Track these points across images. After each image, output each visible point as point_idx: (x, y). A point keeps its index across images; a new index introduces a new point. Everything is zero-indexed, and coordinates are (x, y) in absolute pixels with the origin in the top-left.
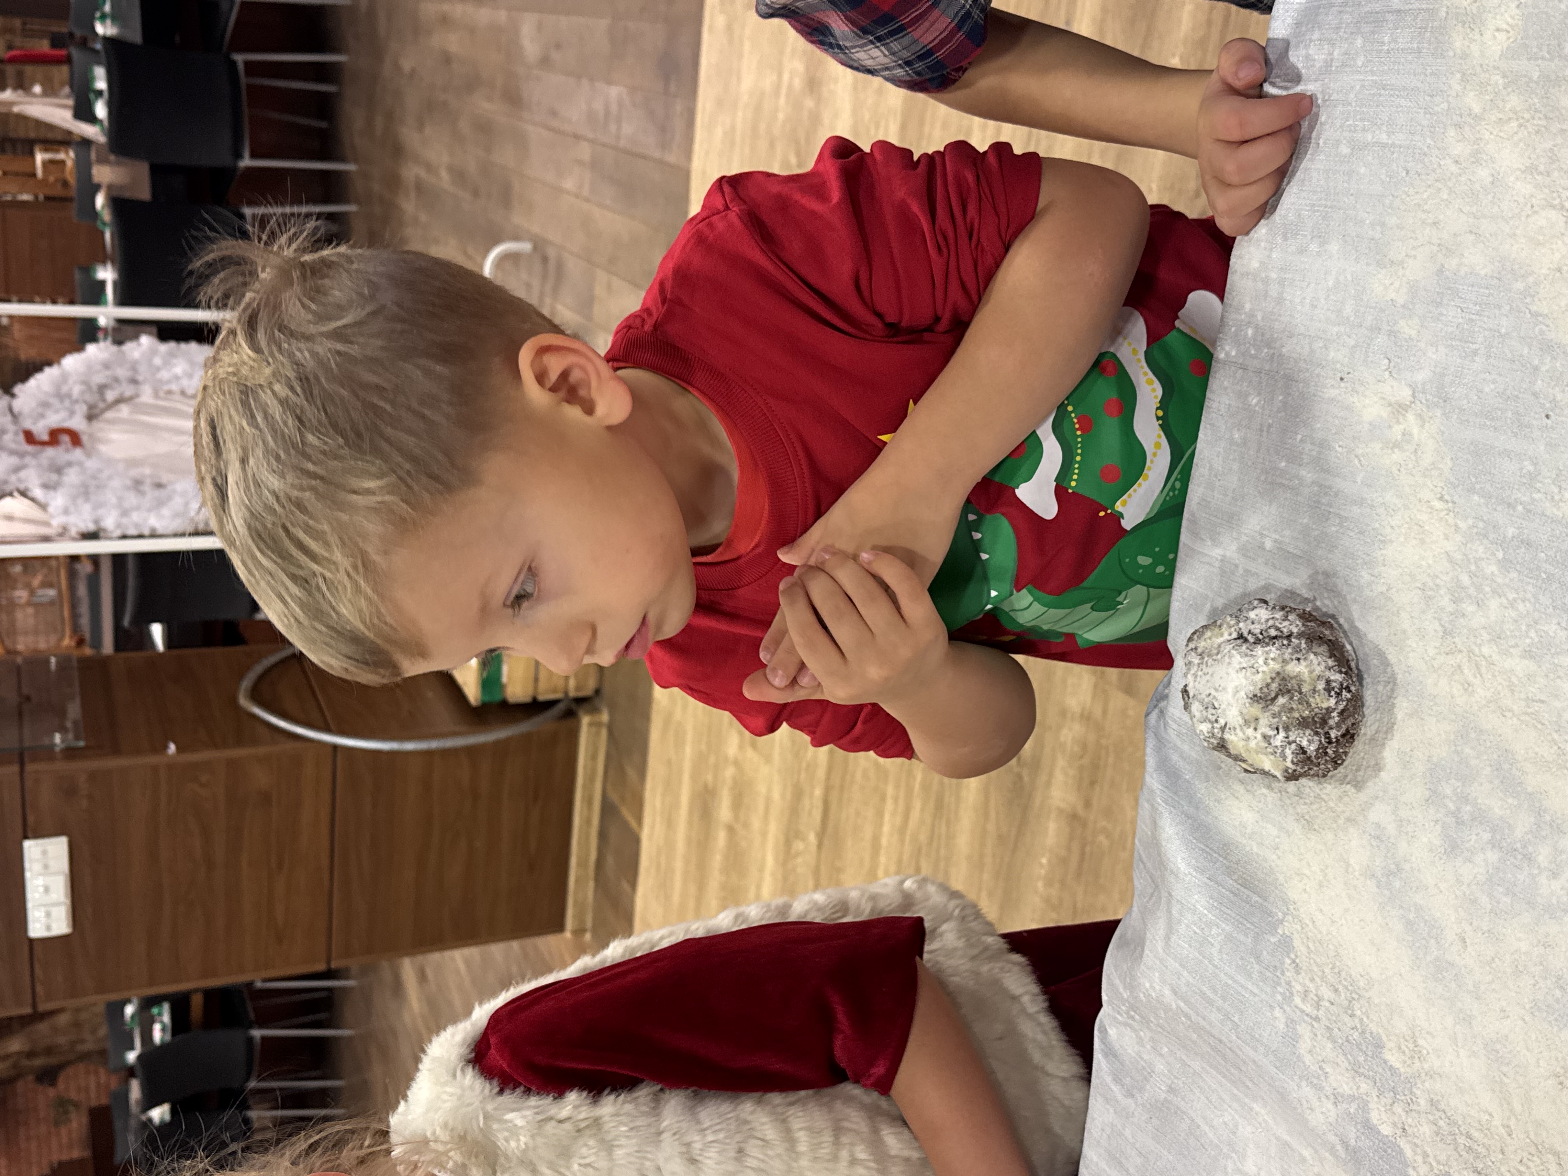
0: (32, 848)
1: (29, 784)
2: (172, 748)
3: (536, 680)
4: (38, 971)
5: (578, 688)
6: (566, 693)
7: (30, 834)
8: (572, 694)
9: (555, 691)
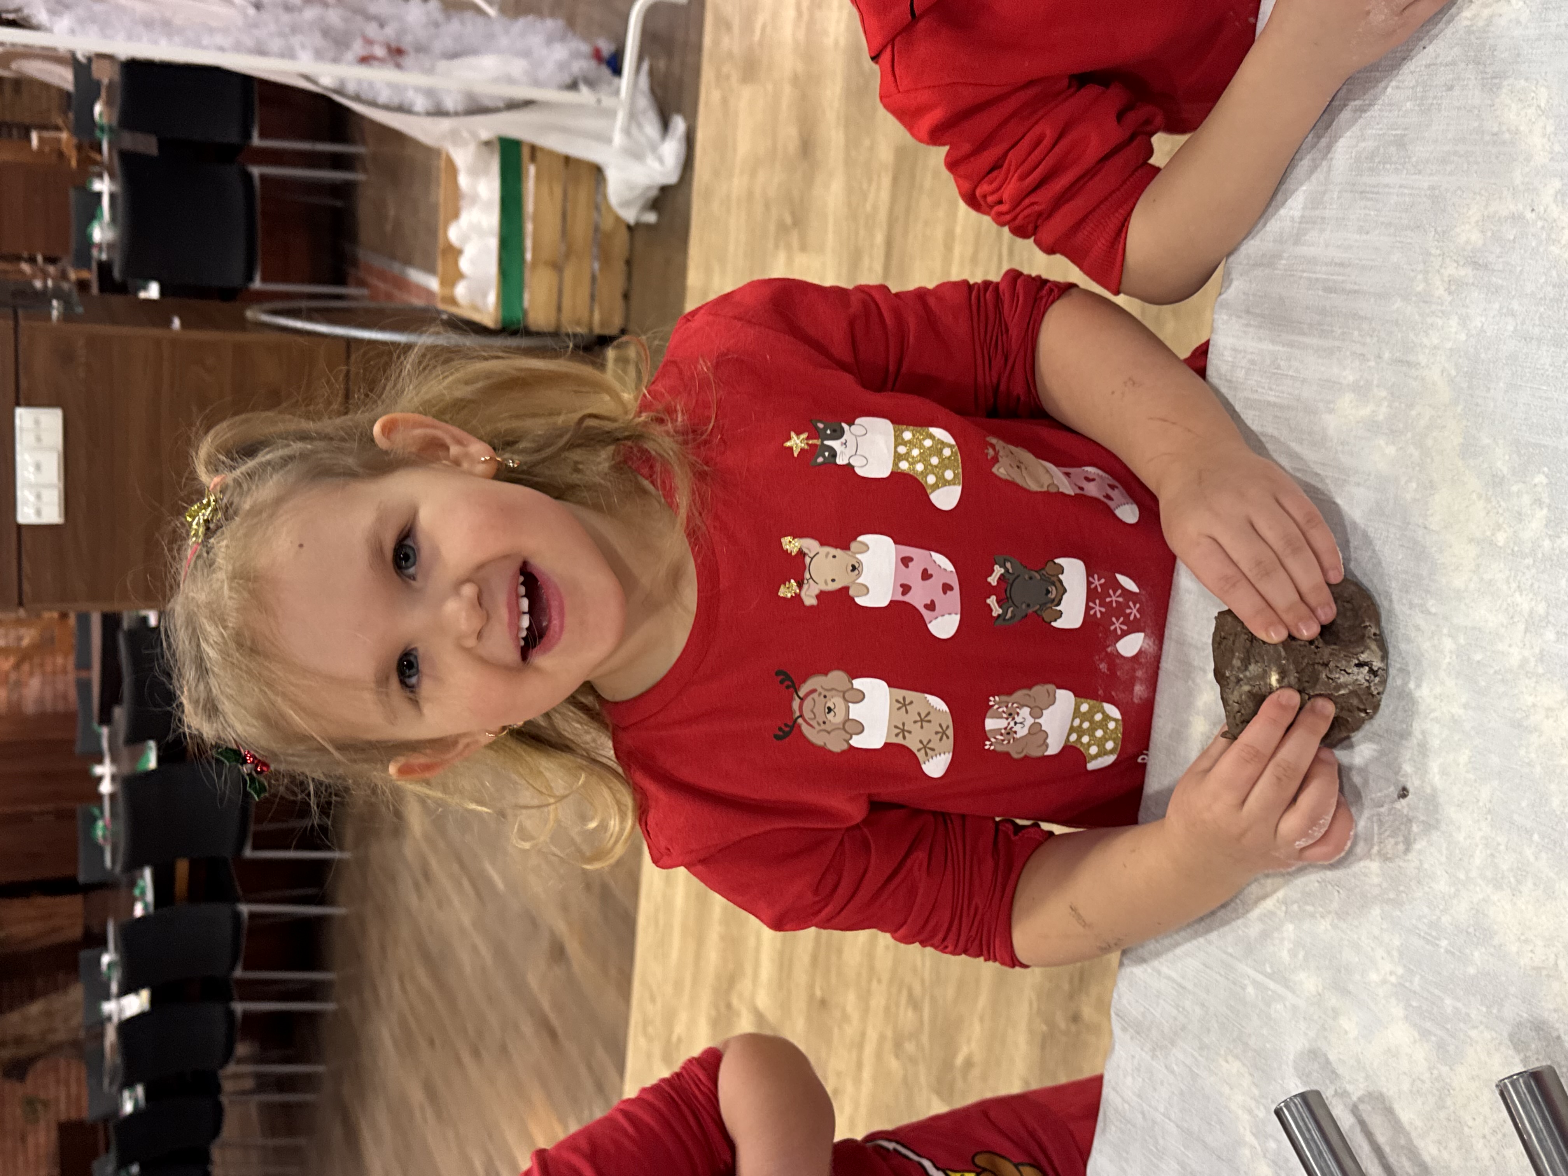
0: (24, 417)
1: (24, 340)
2: (177, 323)
3: (559, 309)
4: (26, 565)
5: (603, 324)
6: (591, 330)
7: (22, 401)
8: (597, 330)
9: (578, 323)
